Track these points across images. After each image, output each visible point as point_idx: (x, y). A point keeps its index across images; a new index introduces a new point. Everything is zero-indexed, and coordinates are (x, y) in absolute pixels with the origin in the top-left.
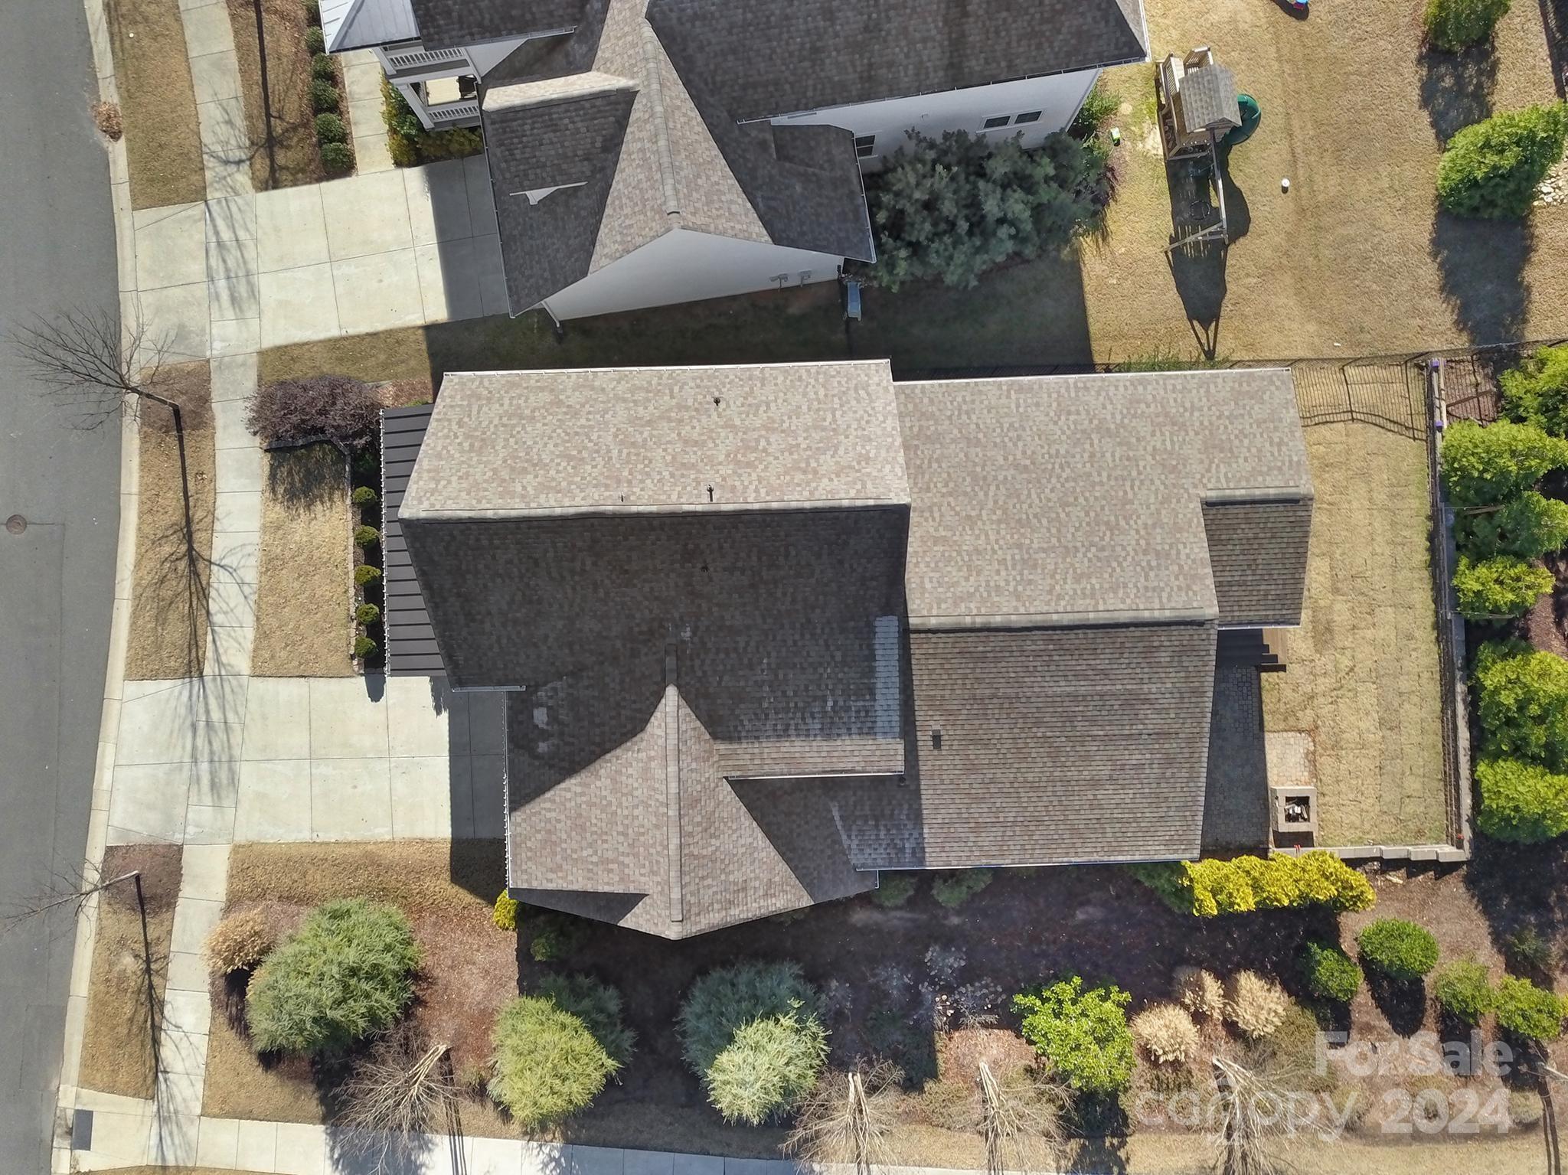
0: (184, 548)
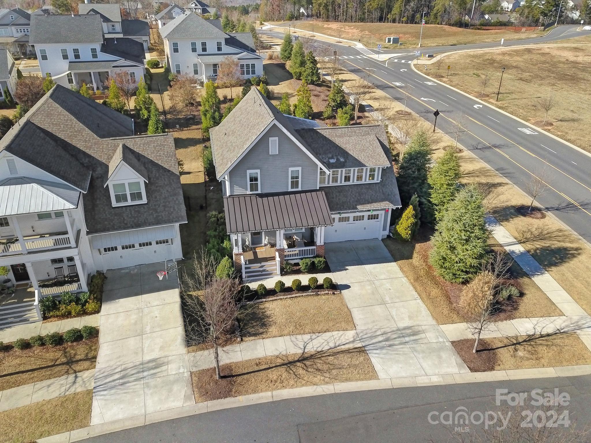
0: (298, 364)
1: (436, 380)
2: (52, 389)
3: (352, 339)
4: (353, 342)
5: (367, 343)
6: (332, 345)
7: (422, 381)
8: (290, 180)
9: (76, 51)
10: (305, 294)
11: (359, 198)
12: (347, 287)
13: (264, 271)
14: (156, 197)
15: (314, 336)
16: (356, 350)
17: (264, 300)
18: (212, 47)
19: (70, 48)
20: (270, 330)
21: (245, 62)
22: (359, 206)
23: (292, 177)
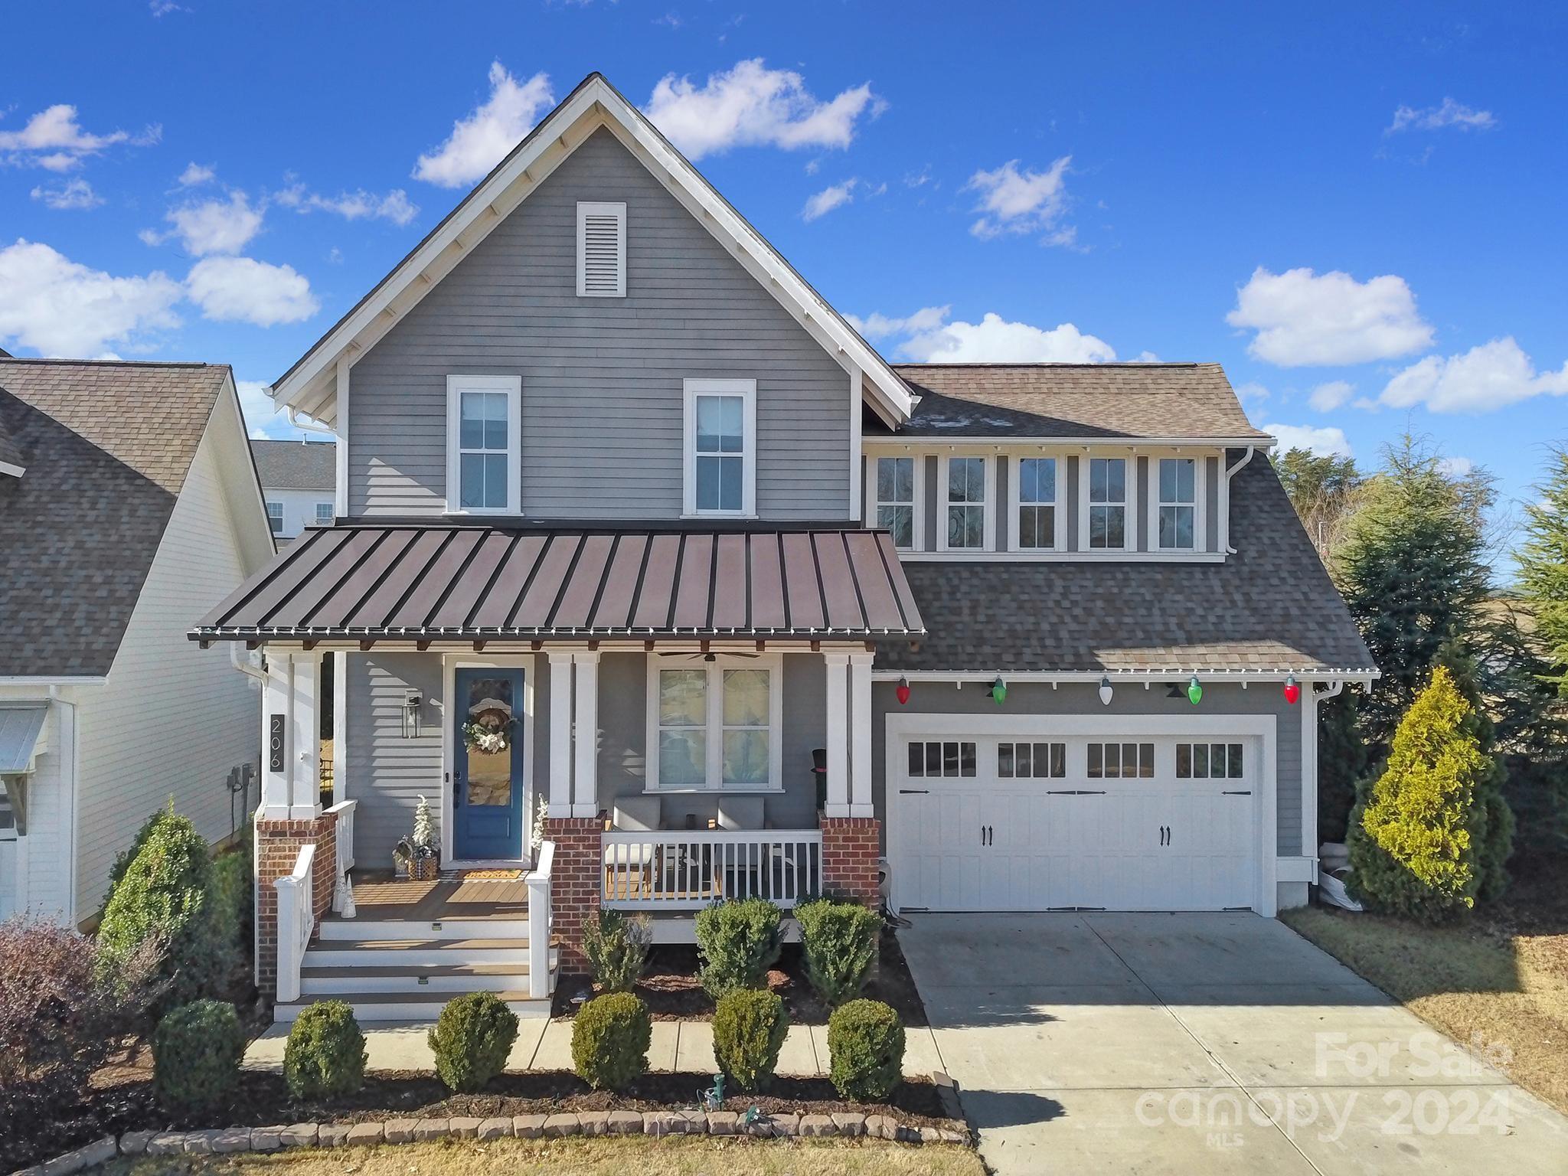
8: (691, 454)
10: (664, 1116)
11: (1110, 620)
13: (447, 970)
22: (1113, 658)
23: (703, 443)
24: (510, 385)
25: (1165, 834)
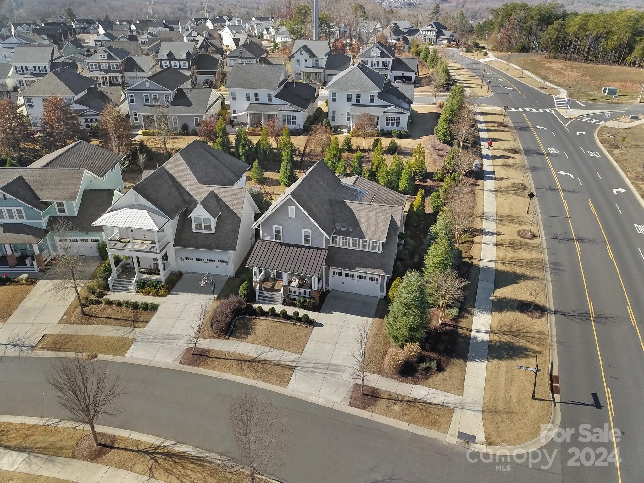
0: (248, 363)
1: (321, 401)
2: (119, 332)
3: (292, 360)
4: (292, 361)
5: (300, 365)
6: (277, 359)
7: (313, 399)
8: (303, 238)
9: (256, 95)
10: (287, 322)
11: (360, 262)
12: (321, 325)
13: (272, 298)
14: (221, 231)
15: (272, 350)
16: (289, 367)
17: (258, 317)
18: (365, 99)
19: (252, 92)
20: (249, 338)
21: (391, 115)
22: (357, 268)
23: (305, 236)
24: (281, 227)
25: (367, 287)
